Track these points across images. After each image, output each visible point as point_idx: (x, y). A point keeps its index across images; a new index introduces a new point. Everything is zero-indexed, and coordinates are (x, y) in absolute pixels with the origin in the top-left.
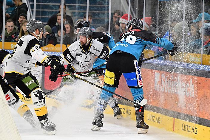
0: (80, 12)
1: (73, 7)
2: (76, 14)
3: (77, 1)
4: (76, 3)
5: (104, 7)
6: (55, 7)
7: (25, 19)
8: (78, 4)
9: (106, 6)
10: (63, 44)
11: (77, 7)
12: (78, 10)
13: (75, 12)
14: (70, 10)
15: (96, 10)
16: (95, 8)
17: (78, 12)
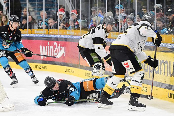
0: (39, 8)
1: (34, 5)
2: (36, 9)
3: (36, 1)
4: (35, 2)
5: (54, 4)
6: (22, 5)
7: (2, 13)
8: (37, 2)
9: (55, 3)
10: (29, 28)
11: (36, 4)
12: (37, 6)
13: (35, 8)
14: (32, 6)
15: (49, 6)
16: (48, 5)
17: (37, 8)
